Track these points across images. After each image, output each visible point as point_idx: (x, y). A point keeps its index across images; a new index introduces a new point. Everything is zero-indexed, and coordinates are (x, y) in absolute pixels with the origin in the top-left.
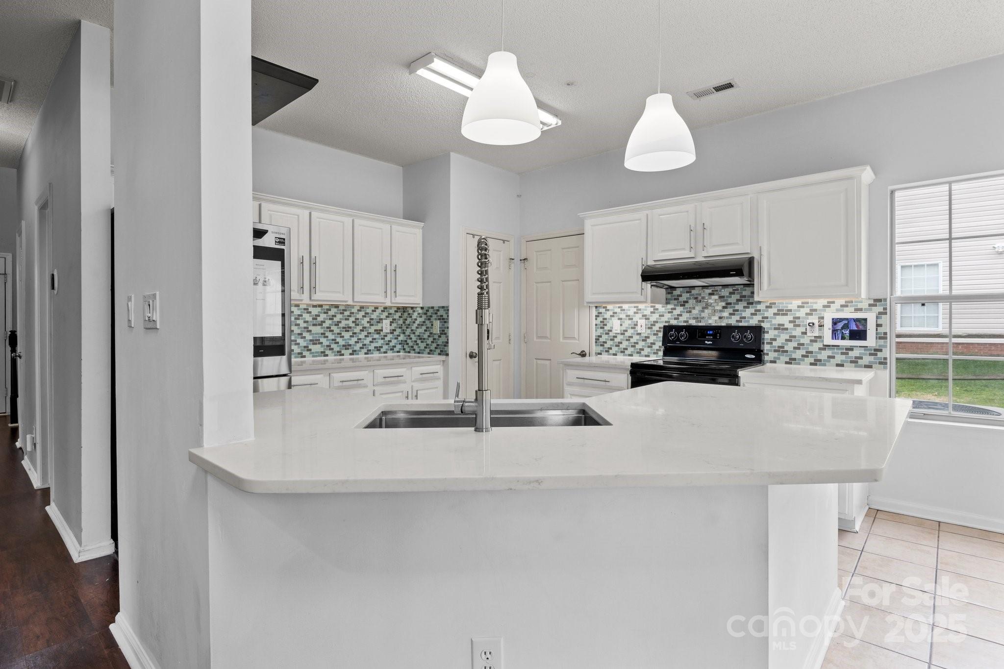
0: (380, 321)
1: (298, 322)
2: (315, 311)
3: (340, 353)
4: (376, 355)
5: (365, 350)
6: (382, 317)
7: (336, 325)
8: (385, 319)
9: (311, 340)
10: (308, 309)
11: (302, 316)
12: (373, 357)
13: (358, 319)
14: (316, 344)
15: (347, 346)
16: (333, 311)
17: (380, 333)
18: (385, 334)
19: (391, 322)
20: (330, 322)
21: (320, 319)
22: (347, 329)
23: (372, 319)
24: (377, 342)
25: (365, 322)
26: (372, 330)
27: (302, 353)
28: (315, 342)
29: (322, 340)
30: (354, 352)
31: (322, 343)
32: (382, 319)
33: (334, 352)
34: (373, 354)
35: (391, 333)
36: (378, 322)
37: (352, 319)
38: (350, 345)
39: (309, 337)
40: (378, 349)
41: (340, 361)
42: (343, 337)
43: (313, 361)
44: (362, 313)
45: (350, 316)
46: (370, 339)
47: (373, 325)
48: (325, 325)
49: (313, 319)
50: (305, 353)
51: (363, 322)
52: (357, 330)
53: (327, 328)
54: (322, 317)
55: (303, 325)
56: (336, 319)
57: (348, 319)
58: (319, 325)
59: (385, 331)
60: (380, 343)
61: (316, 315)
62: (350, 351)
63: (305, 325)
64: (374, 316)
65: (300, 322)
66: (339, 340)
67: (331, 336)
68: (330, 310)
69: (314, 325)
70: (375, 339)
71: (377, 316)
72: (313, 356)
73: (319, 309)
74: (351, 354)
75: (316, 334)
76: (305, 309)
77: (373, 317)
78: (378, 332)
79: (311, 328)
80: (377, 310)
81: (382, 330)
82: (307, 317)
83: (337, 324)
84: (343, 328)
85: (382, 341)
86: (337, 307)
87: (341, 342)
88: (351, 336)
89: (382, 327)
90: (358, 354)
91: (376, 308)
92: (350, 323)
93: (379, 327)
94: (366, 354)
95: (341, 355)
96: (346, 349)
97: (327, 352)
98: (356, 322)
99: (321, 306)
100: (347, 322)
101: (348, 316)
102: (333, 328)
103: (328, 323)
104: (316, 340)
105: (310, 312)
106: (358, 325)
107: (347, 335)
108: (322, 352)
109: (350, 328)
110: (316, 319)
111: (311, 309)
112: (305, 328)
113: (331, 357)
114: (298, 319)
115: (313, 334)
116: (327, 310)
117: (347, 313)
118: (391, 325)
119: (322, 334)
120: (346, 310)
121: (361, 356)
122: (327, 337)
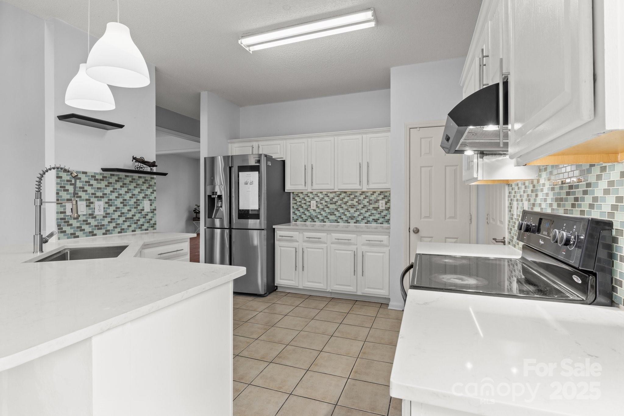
0: (377, 201)
1: (322, 202)
2: (331, 196)
3: (347, 221)
4: (374, 225)
5: (365, 221)
6: (379, 198)
7: (344, 204)
8: (381, 200)
9: (329, 213)
10: (327, 194)
11: (324, 198)
12: (371, 226)
13: (360, 200)
14: (332, 215)
15: (352, 218)
16: (343, 195)
17: (377, 210)
18: (381, 210)
19: (386, 202)
20: (341, 202)
21: (334, 200)
22: (352, 206)
23: (371, 200)
24: (375, 216)
25: (365, 202)
26: (371, 207)
27: (324, 220)
28: (332, 214)
29: (336, 213)
30: (357, 222)
31: (335, 215)
32: (379, 200)
33: (344, 220)
34: (371, 223)
35: (386, 210)
36: (375, 202)
37: (356, 200)
38: (355, 217)
39: (328, 210)
40: (376, 221)
41: (347, 227)
42: (350, 211)
43: (330, 225)
44: (364, 196)
45: (355, 198)
46: (369, 213)
47: (371, 204)
48: (337, 204)
49: (330, 200)
50: (325, 220)
51: (363, 202)
52: (360, 207)
53: (339, 205)
54: (336, 199)
55: (325, 204)
56: (344, 200)
57: (353, 200)
58: (334, 204)
59: (381, 208)
60: (377, 216)
61: (332, 198)
62: (355, 221)
63: (326, 204)
64: (373, 198)
65: (323, 202)
66: (346, 213)
67: (341, 211)
68: (341, 194)
69: (331, 204)
70: (373, 214)
71: (375, 198)
72: (330, 222)
73: (334, 194)
74: (355, 223)
75: (332, 209)
76: (325, 194)
77: (371, 198)
78: (376, 209)
79: (329, 205)
80: (374, 194)
81: (379, 208)
82: (327, 199)
83: (346, 203)
84: (350, 206)
85: (379, 216)
86: (345, 192)
87: (348, 214)
88: (355, 211)
89: (379, 206)
90: (360, 223)
91: (374, 192)
92: (354, 202)
93: (376, 205)
94: (366, 223)
95: (348, 223)
96: (351, 219)
97: (339, 220)
98: (359, 202)
99: (335, 192)
100: (352, 202)
101: (353, 198)
102: (343, 205)
103: (339, 202)
104: (332, 213)
105: (329, 196)
106: (360, 204)
107: (352, 210)
108: (335, 220)
109: (355, 205)
110: (332, 200)
111: (329, 194)
112: (326, 205)
113: (341, 224)
114: (322, 200)
115: (330, 209)
116: (339, 194)
117: (352, 196)
118: (386, 204)
119: (336, 209)
120: (351, 195)
121: (363, 224)
122: (339, 211)
